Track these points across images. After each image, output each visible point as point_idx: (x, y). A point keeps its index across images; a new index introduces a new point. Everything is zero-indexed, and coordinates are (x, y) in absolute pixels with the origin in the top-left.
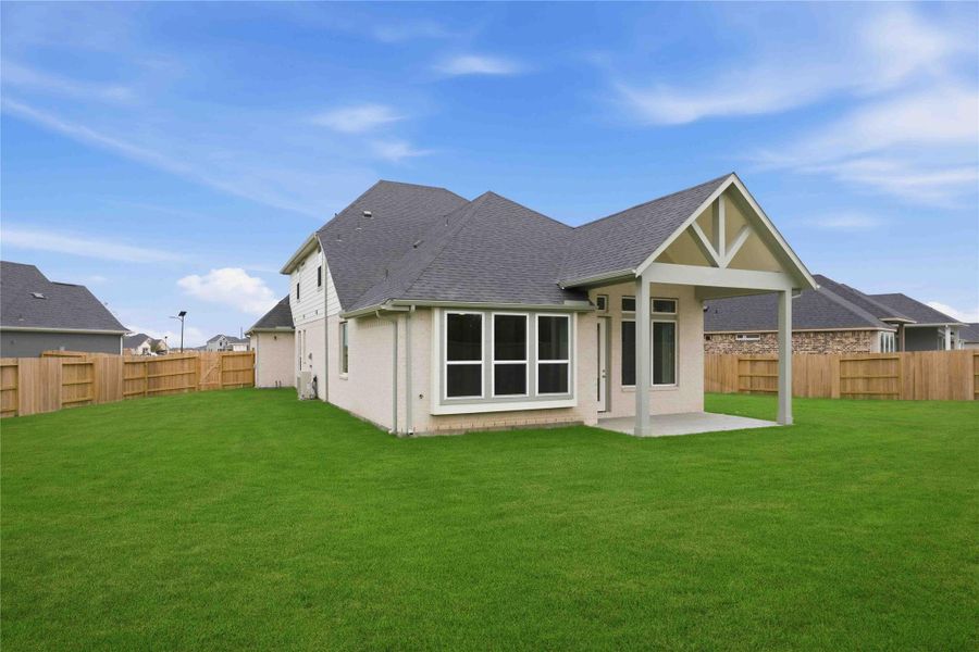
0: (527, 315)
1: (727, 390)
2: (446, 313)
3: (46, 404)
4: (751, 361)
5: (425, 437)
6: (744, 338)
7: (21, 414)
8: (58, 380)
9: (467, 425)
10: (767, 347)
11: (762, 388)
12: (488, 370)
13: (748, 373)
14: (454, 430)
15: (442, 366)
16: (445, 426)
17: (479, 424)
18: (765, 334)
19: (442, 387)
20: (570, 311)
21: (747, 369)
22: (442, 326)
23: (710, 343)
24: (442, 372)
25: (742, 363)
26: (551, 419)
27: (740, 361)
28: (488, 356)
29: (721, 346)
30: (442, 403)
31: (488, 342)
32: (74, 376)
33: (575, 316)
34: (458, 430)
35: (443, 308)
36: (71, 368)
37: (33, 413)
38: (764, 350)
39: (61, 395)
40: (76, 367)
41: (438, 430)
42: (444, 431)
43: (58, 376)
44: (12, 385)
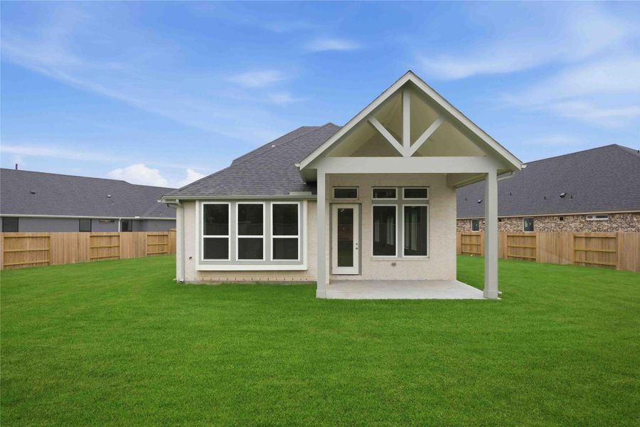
0: (264, 203)
1: (564, 262)
2: (203, 203)
3: (137, 254)
4: (586, 238)
5: (193, 285)
6: (594, 219)
7: (121, 258)
8: (145, 243)
9: (223, 278)
10: (614, 225)
11: (596, 262)
12: (233, 242)
13: (584, 248)
14: (214, 281)
15: (200, 239)
16: (208, 278)
17: (232, 278)
18: (613, 215)
19: (200, 252)
20: (301, 200)
21: (582, 245)
22: (200, 212)
23: (563, 222)
24: (200, 243)
25: (577, 240)
26: (289, 278)
27: (575, 237)
28: (233, 232)
29: (572, 225)
30: (201, 263)
31: (233, 222)
32: (156, 241)
33: (305, 203)
34: (217, 282)
35: (201, 200)
36: (154, 237)
37: (129, 257)
38: (612, 228)
39: (146, 250)
40: (157, 237)
41: (203, 280)
42: (207, 281)
43: (144, 241)
44: (117, 245)
